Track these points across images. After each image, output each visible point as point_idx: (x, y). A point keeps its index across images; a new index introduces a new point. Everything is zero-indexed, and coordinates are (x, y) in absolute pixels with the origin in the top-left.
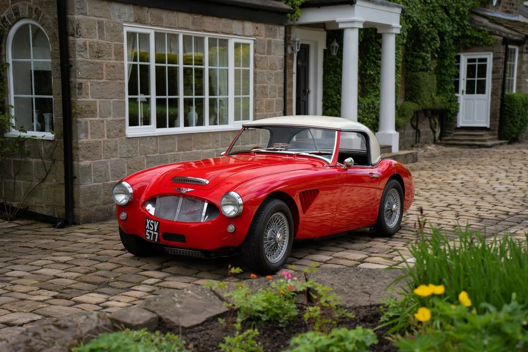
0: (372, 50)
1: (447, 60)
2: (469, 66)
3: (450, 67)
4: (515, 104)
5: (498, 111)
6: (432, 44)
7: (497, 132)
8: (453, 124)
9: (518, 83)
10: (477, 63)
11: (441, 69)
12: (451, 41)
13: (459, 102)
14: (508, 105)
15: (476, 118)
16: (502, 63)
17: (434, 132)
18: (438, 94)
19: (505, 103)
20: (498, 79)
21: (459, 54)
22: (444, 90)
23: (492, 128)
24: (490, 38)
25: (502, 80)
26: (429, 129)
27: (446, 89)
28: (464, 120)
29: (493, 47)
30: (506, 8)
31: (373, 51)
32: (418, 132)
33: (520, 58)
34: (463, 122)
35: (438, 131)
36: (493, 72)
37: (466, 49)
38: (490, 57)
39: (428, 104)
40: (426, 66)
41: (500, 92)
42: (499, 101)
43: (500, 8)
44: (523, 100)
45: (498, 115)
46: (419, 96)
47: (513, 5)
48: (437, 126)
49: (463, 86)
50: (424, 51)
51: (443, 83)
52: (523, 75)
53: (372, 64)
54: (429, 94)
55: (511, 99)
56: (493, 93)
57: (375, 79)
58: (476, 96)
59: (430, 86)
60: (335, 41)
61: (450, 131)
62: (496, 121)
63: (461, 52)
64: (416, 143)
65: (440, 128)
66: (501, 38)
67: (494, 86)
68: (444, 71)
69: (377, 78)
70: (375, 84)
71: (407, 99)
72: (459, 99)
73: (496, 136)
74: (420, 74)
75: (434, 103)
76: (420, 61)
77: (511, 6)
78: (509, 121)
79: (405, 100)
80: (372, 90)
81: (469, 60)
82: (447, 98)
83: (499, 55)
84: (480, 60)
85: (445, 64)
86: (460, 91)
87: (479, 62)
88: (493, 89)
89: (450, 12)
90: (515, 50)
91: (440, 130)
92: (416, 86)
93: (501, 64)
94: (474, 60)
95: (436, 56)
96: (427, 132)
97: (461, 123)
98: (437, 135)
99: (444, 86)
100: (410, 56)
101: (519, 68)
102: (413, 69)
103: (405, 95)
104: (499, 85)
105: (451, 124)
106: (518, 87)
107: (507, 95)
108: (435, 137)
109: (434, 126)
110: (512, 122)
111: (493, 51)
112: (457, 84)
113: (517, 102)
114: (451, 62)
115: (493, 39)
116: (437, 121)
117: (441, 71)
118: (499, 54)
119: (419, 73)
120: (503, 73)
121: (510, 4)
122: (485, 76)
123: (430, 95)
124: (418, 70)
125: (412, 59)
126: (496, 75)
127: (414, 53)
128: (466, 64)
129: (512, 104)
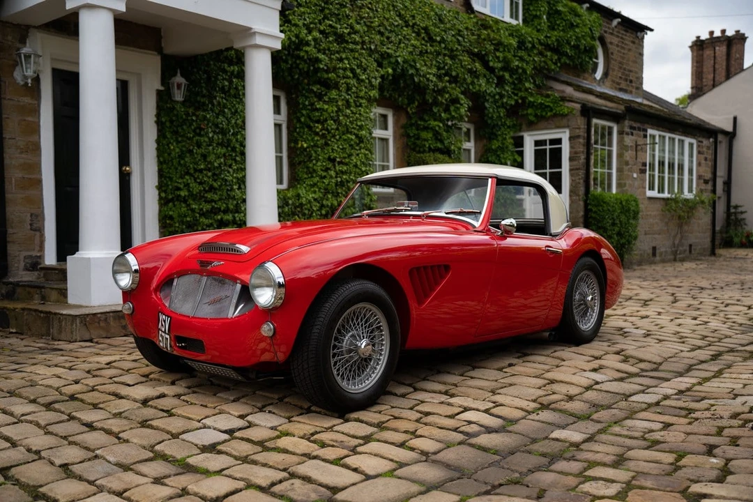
0: (304, 105)
1: (498, 141)
2: (536, 151)
4: (605, 208)
6: (452, 108)
9: (619, 179)
10: (548, 147)
11: (489, 154)
12: (502, 112)
14: (594, 209)
16: (584, 145)
19: (591, 207)
20: (579, 169)
21: (521, 134)
24: (561, 106)
25: (585, 172)
29: (568, 120)
30: (619, 84)
31: (305, 107)
33: (620, 142)
36: (571, 159)
37: (531, 126)
38: (565, 136)
41: (582, 190)
42: (582, 203)
43: (608, 83)
44: (621, 203)
47: (631, 81)
50: (435, 120)
52: (626, 168)
53: (306, 130)
55: (600, 201)
56: (573, 192)
57: (311, 156)
60: (179, 74)
63: (524, 131)
66: (578, 106)
67: (572, 180)
69: (314, 155)
70: (311, 165)
72: (524, 203)
76: (429, 135)
77: (628, 83)
80: (306, 176)
81: (537, 143)
83: (577, 133)
84: (553, 142)
87: (550, 145)
88: (571, 185)
89: (491, 64)
90: (610, 129)
93: (581, 146)
94: (543, 142)
100: (414, 128)
101: (620, 156)
102: (417, 149)
104: (579, 179)
106: (619, 185)
107: (593, 195)
111: (568, 127)
113: (608, 204)
114: (504, 145)
115: (568, 107)
117: (488, 158)
118: (578, 131)
119: (428, 155)
120: (585, 161)
121: (626, 80)
122: (560, 167)
124: (427, 149)
125: (417, 132)
126: (575, 163)
127: (419, 123)
128: (533, 148)
129: (600, 208)
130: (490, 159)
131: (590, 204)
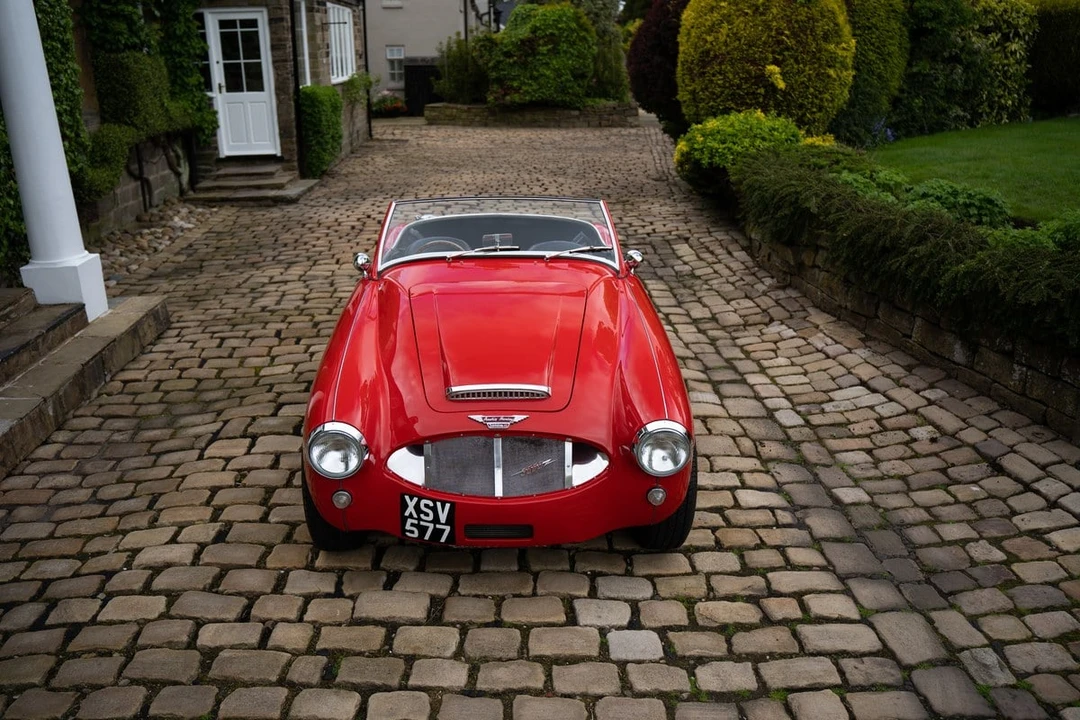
1: (180, 22)
2: (223, 35)
3: (189, 38)
5: (294, 124)
7: (296, 164)
8: (210, 152)
9: (314, 66)
10: (239, 30)
11: (171, 42)
13: (215, 109)
14: (309, 110)
15: (252, 137)
16: (287, 30)
17: (178, 175)
18: (173, 95)
19: (304, 108)
20: (286, 61)
21: (201, 10)
22: (184, 87)
23: (286, 157)
25: (292, 63)
26: (167, 172)
27: (188, 85)
28: (231, 143)
32: (146, 186)
33: (309, 21)
34: (231, 148)
35: (185, 170)
36: (273, 48)
37: (215, 2)
38: (262, 17)
39: (160, 125)
40: (139, 37)
41: (292, 86)
42: (292, 103)
45: (295, 132)
46: (134, 109)
48: (182, 162)
49: (218, 75)
51: (179, 73)
52: (318, 52)
54: (156, 100)
56: (280, 89)
58: (246, 95)
59: (155, 83)
61: (208, 167)
62: (292, 143)
63: (204, 7)
64: (146, 210)
65: (187, 164)
67: (278, 74)
68: (177, 47)
71: (107, 116)
72: (214, 101)
73: (297, 172)
74: (128, 57)
75: (171, 119)
76: (123, 27)
78: (314, 142)
79: (103, 120)
81: (223, 24)
82: (193, 103)
83: (279, 14)
84: (245, 23)
85: (178, 32)
86: (215, 86)
87: (241, 27)
88: (277, 81)
91: (188, 169)
92: (123, 85)
93: (285, 32)
94: (231, 23)
95: (157, 13)
96: (163, 178)
97: (226, 150)
98: (185, 178)
99: (183, 80)
100: (94, 13)
101: (311, 38)
102: (108, 46)
103: (101, 106)
104: (286, 73)
105: (207, 152)
106: (315, 75)
107: (303, 91)
108: (181, 184)
109: (175, 161)
110: (319, 143)
111: (267, 6)
112: (206, 71)
114: (189, 27)
116: (180, 152)
117: (171, 47)
118: (279, 11)
119: (124, 55)
120: (291, 49)
122: (258, 57)
123: (158, 104)
124: (122, 47)
125: (100, 21)
126: (280, 53)
127: (103, 6)
128: (218, 31)
129: (316, 110)
130: (174, 48)
131: (304, 105)
